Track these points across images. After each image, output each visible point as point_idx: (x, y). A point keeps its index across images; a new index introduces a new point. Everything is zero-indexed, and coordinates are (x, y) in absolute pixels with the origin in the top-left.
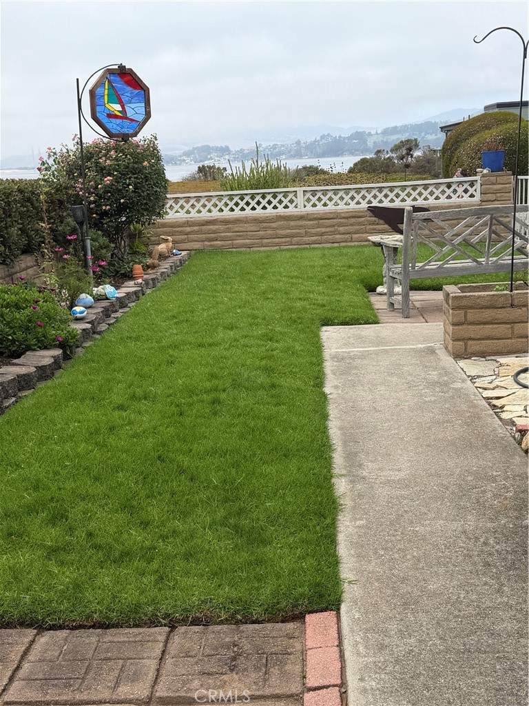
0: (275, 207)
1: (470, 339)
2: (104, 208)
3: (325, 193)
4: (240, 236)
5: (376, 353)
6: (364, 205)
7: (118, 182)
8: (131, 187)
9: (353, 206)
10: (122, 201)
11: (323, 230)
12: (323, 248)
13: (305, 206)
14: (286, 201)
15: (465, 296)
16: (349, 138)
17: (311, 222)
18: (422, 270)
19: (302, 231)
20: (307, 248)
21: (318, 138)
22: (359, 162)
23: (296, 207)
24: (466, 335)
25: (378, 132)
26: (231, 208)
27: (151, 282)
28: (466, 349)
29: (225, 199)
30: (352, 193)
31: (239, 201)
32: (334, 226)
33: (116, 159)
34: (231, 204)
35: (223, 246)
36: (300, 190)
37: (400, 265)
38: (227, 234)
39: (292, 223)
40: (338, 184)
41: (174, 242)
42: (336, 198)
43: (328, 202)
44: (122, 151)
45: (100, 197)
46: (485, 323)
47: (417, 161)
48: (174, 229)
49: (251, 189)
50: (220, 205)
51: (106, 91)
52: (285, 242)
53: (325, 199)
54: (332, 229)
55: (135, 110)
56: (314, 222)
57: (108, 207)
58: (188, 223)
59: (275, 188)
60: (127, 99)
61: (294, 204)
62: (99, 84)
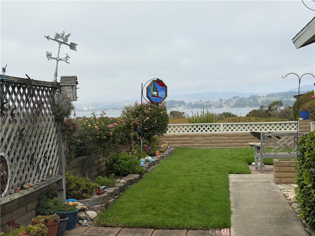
0: (211, 131)
1: (282, 177)
2: (145, 129)
3: (232, 125)
4: (196, 142)
5: (248, 182)
6: (249, 131)
7: (151, 119)
8: (156, 121)
9: (244, 131)
10: (152, 126)
11: (231, 141)
12: (231, 148)
13: (224, 131)
14: (215, 128)
15: (280, 162)
16: (248, 99)
17: (226, 137)
18: (267, 155)
19: (222, 141)
20: (224, 148)
21: (232, 98)
22: (251, 111)
23: (220, 131)
24: (280, 176)
25: (264, 96)
26: (193, 130)
27: (162, 157)
28: (280, 181)
29: (190, 127)
30: (244, 126)
31: (196, 128)
32: (236, 139)
33: (151, 111)
34: (192, 129)
35: (189, 146)
36: (222, 124)
37: (260, 153)
38: (190, 141)
39: (218, 138)
40: (239, 122)
41: (168, 144)
42: (237, 128)
43: (233, 129)
44: (153, 107)
45: (144, 125)
46: (287, 172)
47: (281, 112)
48: (168, 138)
49: (201, 123)
50: (188, 129)
51: (152, 88)
52: (215, 145)
53: (232, 128)
54: (235, 141)
55: (161, 94)
56: (228, 137)
57: (147, 128)
58: (174, 136)
59: (211, 123)
60: (159, 90)
61: (219, 130)
62: (150, 85)
